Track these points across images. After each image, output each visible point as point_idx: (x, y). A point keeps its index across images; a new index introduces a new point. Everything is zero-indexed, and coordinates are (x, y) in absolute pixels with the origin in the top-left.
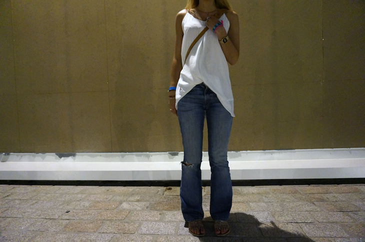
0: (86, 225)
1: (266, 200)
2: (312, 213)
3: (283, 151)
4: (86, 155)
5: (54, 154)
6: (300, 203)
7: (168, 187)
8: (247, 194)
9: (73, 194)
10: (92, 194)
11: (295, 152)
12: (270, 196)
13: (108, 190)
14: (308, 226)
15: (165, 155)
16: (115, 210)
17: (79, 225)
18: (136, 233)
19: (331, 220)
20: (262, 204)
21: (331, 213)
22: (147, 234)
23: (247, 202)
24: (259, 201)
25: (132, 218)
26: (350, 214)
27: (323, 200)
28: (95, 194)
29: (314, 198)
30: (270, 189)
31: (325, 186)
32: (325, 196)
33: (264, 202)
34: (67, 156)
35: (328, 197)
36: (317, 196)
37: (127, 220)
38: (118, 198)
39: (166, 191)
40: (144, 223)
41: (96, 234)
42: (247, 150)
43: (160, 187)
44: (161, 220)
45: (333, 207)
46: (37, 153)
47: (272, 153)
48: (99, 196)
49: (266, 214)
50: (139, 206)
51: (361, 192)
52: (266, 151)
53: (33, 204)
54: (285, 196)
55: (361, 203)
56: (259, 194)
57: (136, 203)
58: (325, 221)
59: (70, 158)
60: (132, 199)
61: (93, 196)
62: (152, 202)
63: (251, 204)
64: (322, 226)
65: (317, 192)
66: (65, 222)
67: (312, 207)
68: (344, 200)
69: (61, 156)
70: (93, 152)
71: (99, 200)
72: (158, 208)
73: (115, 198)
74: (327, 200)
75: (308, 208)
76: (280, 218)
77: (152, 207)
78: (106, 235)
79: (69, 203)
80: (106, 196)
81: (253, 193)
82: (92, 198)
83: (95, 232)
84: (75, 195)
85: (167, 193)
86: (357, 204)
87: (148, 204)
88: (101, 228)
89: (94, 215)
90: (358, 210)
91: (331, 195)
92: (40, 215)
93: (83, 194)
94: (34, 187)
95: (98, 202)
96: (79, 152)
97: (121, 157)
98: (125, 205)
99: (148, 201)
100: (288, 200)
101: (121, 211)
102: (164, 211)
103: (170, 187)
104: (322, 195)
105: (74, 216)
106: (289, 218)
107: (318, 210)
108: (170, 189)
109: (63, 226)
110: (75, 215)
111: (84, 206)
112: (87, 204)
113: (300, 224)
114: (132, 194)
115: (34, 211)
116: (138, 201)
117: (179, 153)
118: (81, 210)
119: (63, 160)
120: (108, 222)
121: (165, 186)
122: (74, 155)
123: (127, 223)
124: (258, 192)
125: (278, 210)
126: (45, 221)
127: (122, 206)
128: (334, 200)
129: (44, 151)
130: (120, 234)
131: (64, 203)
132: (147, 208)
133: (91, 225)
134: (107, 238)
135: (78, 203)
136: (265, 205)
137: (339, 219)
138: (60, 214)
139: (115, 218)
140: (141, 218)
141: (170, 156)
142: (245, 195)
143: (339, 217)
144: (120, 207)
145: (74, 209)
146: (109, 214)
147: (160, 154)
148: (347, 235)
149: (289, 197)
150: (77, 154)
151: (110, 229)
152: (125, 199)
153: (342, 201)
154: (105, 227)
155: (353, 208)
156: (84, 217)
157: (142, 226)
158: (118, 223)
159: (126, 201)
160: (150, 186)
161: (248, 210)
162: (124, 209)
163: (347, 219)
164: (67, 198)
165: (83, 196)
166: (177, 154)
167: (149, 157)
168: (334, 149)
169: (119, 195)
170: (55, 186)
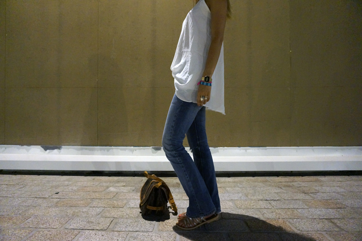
0: (76, 202)
1: (241, 186)
2: (279, 194)
4: (72, 148)
5: (39, 147)
6: (270, 188)
8: (224, 182)
9: (59, 181)
10: (79, 181)
11: (266, 149)
12: (244, 183)
13: (94, 179)
14: (275, 202)
16: (103, 193)
17: (69, 202)
18: (125, 207)
19: (295, 198)
20: (237, 188)
21: (295, 194)
22: (135, 208)
23: (224, 187)
24: (235, 187)
25: (120, 197)
26: (310, 194)
27: (289, 186)
28: (82, 181)
29: (281, 185)
30: (244, 179)
31: (292, 178)
32: (291, 184)
33: (238, 187)
34: (53, 148)
35: (294, 184)
36: (284, 184)
37: (114, 198)
38: (104, 184)
40: (132, 200)
41: (88, 208)
42: (224, 147)
45: (297, 190)
46: (22, 145)
47: (246, 150)
48: (86, 183)
49: (240, 195)
50: (125, 190)
51: (321, 181)
53: (21, 188)
54: (256, 184)
55: (320, 188)
56: (234, 182)
57: (123, 188)
58: (289, 199)
59: (56, 151)
60: (117, 185)
62: (137, 187)
63: (227, 188)
64: (287, 202)
65: (284, 181)
66: (55, 200)
67: (279, 190)
68: (306, 186)
69: (46, 149)
70: (78, 146)
73: (101, 184)
74: (293, 186)
75: (276, 191)
76: (252, 197)
77: (138, 190)
78: (97, 208)
79: (57, 187)
80: (92, 183)
81: (229, 182)
82: (79, 184)
83: (86, 206)
84: (62, 182)
86: (317, 188)
87: (134, 188)
88: (91, 204)
89: (83, 195)
90: (317, 192)
91: (296, 183)
92: (30, 195)
93: (69, 181)
94: (19, 177)
95: (85, 187)
96: (64, 145)
97: (106, 151)
98: (112, 189)
99: (133, 186)
100: (259, 186)
101: (108, 193)
104: (289, 183)
105: (64, 196)
106: (261, 197)
107: (285, 192)
109: (55, 203)
111: (72, 189)
112: (75, 188)
113: (269, 201)
114: (118, 182)
115: (23, 192)
116: (124, 186)
118: (70, 192)
119: (49, 153)
120: (97, 200)
122: (59, 148)
123: (115, 200)
125: (251, 192)
126: (36, 199)
127: (109, 189)
128: (299, 186)
129: (29, 144)
130: (110, 207)
131: (52, 187)
132: (133, 191)
133: (82, 202)
134: (98, 210)
135: (65, 187)
136: (239, 189)
137: (301, 198)
138: (50, 195)
139: (103, 198)
140: (128, 198)
141: (153, 150)
142: (222, 183)
143: (301, 196)
144: (107, 190)
145: (63, 191)
146: (97, 195)
147: (144, 149)
148: (306, 207)
149: (260, 184)
150: (63, 147)
151: (100, 205)
152: (111, 185)
153: (304, 187)
154: (95, 203)
155: (314, 191)
156: (73, 197)
157: (130, 203)
158: (107, 201)
159: (113, 186)
160: (134, 176)
161: (225, 192)
162: (112, 192)
163: (307, 197)
164: (54, 184)
165: (70, 183)
166: (160, 149)
167: (133, 151)
168: (300, 147)
169: (106, 182)
170: (41, 176)
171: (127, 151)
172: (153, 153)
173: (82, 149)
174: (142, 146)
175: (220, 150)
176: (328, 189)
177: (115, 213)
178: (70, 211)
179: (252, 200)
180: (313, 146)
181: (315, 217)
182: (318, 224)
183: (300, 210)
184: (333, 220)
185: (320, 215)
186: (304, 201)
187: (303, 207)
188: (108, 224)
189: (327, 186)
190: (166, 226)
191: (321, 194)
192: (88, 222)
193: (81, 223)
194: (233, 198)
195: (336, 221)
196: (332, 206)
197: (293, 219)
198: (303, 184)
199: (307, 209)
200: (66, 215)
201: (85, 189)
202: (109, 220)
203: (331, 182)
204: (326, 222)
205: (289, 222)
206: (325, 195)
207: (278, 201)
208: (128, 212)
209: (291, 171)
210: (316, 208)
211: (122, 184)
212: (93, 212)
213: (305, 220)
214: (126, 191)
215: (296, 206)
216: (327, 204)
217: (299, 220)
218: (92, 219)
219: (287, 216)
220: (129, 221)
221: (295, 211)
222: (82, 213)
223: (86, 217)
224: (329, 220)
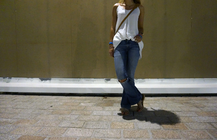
0: (63, 112)
2: (181, 107)
3: (168, 79)
4: (57, 79)
5: (38, 78)
6: (176, 104)
8: (149, 100)
9: (52, 99)
10: (63, 99)
11: (175, 80)
12: (160, 101)
13: (71, 98)
14: (179, 112)
15: (103, 80)
16: (78, 106)
17: (59, 112)
18: (91, 115)
19: (190, 110)
20: (156, 104)
21: (191, 108)
22: (97, 115)
24: (155, 103)
25: (88, 109)
26: (200, 108)
27: (188, 103)
29: (183, 102)
30: (161, 98)
31: (190, 98)
32: (189, 101)
33: (157, 103)
34: (46, 80)
36: (184, 101)
37: (84, 110)
39: (104, 98)
40: (94, 111)
41: (70, 115)
42: (148, 78)
43: (100, 97)
44: (103, 110)
45: (192, 105)
46: (28, 78)
47: (162, 80)
48: (67, 100)
49: (158, 108)
50: (90, 105)
51: (207, 100)
52: (159, 79)
53: (30, 103)
54: (168, 101)
55: (206, 104)
56: (155, 100)
57: (89, 103)
59: (48, 81)
60: (85, 101)
62: (97, 103)
63: (150, 104)
64: (186, 112)
66: (51, 111)
67: (181, 105)
68: (198, 102)
69: (42, 80)
70: (61, 78)
72: (101, 105)
73: (76, 101)
74: (190, 103)
75: (179, 106)
77: (98, 105)
79: (51, 103)
80: (71, 101)
81: (151, 100)
82: (63, 101)
85: (105, 99)
89: (67, 108)
90: (204, 106)
91: (192, 101)
92: (36, 108)
93: (57, 99)
94: (28, 96)
95: (67, 103)
96: (53, 78)
97: (77, 81)
98: (82, 104)
99: (95, 102)
100: (170, 103)
101: (81, 106)
102: (104, 107)
103: (106, 97)
104: (188, 101)
105: (55, 108)
107: (185, 106)
111: (60, 104)
112: (61, 104)
114: (86, 100)
115: (32, 106)
116: (89, 102)
117: (111, 79)
118: (59, 106)
119: (44, 82)
120: (75, 111)
121: (103, 97)
122: (50, 80)
126: (40, 110)
128: (194, 103)
129: (32, 77)
130: (83, 115)
131: (48, 103)
132: (95, 105)
133: (66, 112)
134: (76, 116)
135: (56, 103)
138: (48, 107)
139: (78, 109)
140: (92, 109)
141: (106, 81)
142: (147, 100)
143: (194, 109)
144: (80, 105)
145: (55, 105)
146: (74, 108)
147: (100, 80)
148: (197, 116)
149: (170, 101)
150: (52, 79)
151: (77, 113)
152: (82, 102)
154: (73, 113)
155: (202, 106)
156: (61, 109)
157: (93, 112)
158: (80, 111)
159: (83, 102)
160: (95, 96)
161: (149, 106)
162: (82, 106)
163: (198, 110)
164: (49, 101)
165: (58, 100)
166: (109, 80)
167: (93, 81)
168: (196, 79)
169: (78, 100)
170: (40, 96)
171: (90, 81)
172: (106, 82)
173: (63, 80)
174: (99, 78)
175: (146, 81)
176: (211, 105)
177: (86, 118)
178: (60, 117)
180: (204, 78)
181: (201, 121)
182: (203, 125)
183: (193, 118)
184: (212, 124)
185: (204, 120)
186: (196, 112)
187: (195, 115)
188: (83, 125)
189: (211, 103)
190: (115, 126)
191: (207, 108)
192: (72, 123)
193: (67, 124)
195: (213, 124)
196: (213, 115)
197: (188, 123)
198: (196, 102)
199: (197, 117)
200: (59, 119)
201: (67, 104)
202: (82, 122)
203: (214, 101)
204: (208, 124)
205: (186, 124)
206: (209, 108)
208: (93, 118)
209: (190, 94)
210: (203, 116)
211: (88, 101)
212: (73, 117)
213: (195, 123)
215: (191, 115)
216: (209, 114)
217: (192, 123)
218: (73, 122)
219: (185, 121)
220: (94, 123)
221: (190, 118)
222: (67, 118)
223: (70, 120)
224: (210, 123)
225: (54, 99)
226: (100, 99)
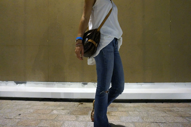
0: (30, 122)
1: (138, 110)
2: (165, 117)
3: (147, 83)
4: (33, 83)
5: (13, 82)
6: (158, 112)
7: (81, 103)
8: (128, 107)
9: (24, 105)
10: (35, 105)
11: (154, 84)
12: (141, 108)
13: (45, 104)
14: (163, 124)
15: (80, 84)
16: (49, 114)
17: (26, 122)
19: (176, 121)
20: (136, 112)
21: (176, 117)
23: (127, 111)
24: (134, 111)
25: (59, 119)
26: (186, 118)
27: (171, 111)
28: (37, 105)
29: (166, 110)
30: (140, 105)
31: (172, 104)
32: (172, 109)
33: (137, 111)
34: (21, 83)
35: (174, 109)
36: (167, 109)
37: (56, 120)
38: (51, 108)
39: (79, 104)
40: (66, 121)
42: (127, 83)
43: (76, 103)
44: (76, 120)
45: (177, 115)
46: (3, 81)
47: (141, 85)
49: (138, 118)
50: (63, 112)
52: (138, 83)
54: (149, 109)
56: (134, 107)
57: (62, 111)
58: (172, 122)
59: (23, 85)
60: (59, 108)
61: (36, 106)
62: (71, 110)
63: (129, 112)
64: (171, 124)
65: (167, 107)
66: (17, 120)
67: (165, 114)
68: (182, 110)
69: (17, 83)
70: (37, 81)
71: (39, 108)
72: (75, 114)
73: (49, 108)
74: (173, 111)
75: (163, 115)
76: (147, 120)
77: (71, 113)
79: (20, 110)
80: (43, 107)
81: (131, 107)
82: (35, 107)
83: (36, 126)
84: (25, 106)
85: (80, 106)
87: (69, 111)
88: (40, 124)
89: (36, 117)
92: (2, 116)
95: (39, 110)
97: (53, 85)
98: (55, 112)
100: (151, 111)
101: (52, 115)
102: (78, 116)
103: (82, 103)
104: (170, 108)
106: (152, 120)
107: (168, 116)
108: (82, 104)
109: (16, 123)
110: (24, 116)
111: (30, 112)
112: (32, 111)
113: (159, 123)
114: (59, 106)
116: (63, 109)
117: (88, 83)
118: (28, 114)
119: (19, 86)
120: (44, 121)
121: (79, 102)
122: (25, 83)
123: (56, 121)
124: (133, 106)
125: (145, 115)
126: (5, 119)
127: (53, 112)
128: (177, 111)
129: (7, 80)
131: (18, 110)
132: (68, 113)
133: (34, 122)
135: (26, 110)
136: (138, 113)
137: (180, 121)
138: (15, 116)
139: (48, 119)
140: (64, 119)
141: (83, 84)
142: (126, 107)
144: (52, 113)
145: (24, 113)
146: (45, 116)
147: (77, 84)
149: (151, 109)
150: (27, 82)
153: (181, 111)
155: (188, 115)
156: (29, 118)
157: (65, 124)
158: (50, 121)
159: (56, 109)
160: (70, 102)
161: (128, 116)
162: (54, 114)
164: (20, 107)
165: (30, 106)
166: (86, 84)
167: (70, 85)
168: (176, 83)
169: (52, 106)
170: (13, 101)
171: (66, 85)
172: (82, 86)
173: (39, 83)
174: (76, 82)
179: (146, 122)
180: (185, 82)
186: (183, 124)
194: (134, 121)
198: (180, 109)
207: (164, 124)
214: (64, 114)
225: (26, 105)
226: (75, 105)
